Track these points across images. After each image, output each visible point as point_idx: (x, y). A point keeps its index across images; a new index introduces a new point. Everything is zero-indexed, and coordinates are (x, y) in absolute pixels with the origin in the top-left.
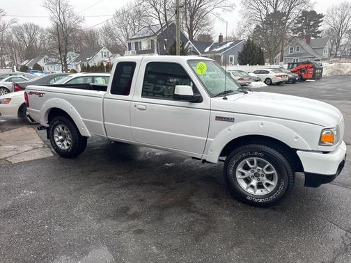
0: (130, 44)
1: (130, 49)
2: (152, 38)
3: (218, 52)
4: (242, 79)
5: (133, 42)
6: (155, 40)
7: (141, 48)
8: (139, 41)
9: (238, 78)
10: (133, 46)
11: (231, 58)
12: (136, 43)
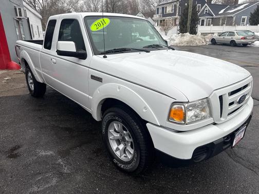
0: (158, 9)
1: (158, 13)
2: (175, 3)
3: (231, 13)
4: (245, 38)
5: (161, 7)
6: (178, 5)
7: (166, 12)
8: (165, 6)
9: (242, 37)
10: (160, 11)
11: (244, 19)
12: (163, 8)
